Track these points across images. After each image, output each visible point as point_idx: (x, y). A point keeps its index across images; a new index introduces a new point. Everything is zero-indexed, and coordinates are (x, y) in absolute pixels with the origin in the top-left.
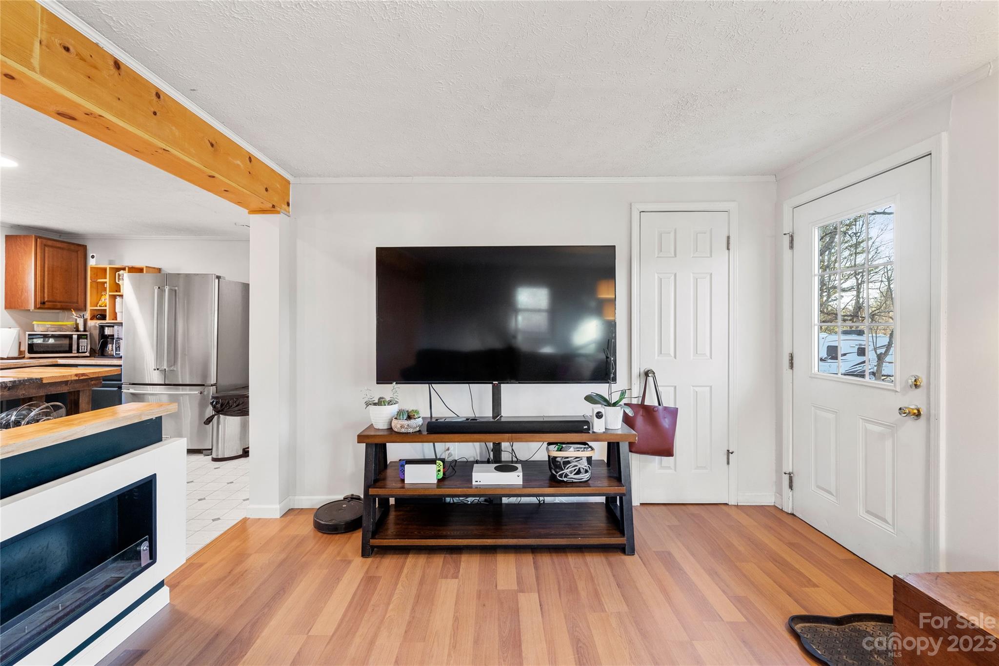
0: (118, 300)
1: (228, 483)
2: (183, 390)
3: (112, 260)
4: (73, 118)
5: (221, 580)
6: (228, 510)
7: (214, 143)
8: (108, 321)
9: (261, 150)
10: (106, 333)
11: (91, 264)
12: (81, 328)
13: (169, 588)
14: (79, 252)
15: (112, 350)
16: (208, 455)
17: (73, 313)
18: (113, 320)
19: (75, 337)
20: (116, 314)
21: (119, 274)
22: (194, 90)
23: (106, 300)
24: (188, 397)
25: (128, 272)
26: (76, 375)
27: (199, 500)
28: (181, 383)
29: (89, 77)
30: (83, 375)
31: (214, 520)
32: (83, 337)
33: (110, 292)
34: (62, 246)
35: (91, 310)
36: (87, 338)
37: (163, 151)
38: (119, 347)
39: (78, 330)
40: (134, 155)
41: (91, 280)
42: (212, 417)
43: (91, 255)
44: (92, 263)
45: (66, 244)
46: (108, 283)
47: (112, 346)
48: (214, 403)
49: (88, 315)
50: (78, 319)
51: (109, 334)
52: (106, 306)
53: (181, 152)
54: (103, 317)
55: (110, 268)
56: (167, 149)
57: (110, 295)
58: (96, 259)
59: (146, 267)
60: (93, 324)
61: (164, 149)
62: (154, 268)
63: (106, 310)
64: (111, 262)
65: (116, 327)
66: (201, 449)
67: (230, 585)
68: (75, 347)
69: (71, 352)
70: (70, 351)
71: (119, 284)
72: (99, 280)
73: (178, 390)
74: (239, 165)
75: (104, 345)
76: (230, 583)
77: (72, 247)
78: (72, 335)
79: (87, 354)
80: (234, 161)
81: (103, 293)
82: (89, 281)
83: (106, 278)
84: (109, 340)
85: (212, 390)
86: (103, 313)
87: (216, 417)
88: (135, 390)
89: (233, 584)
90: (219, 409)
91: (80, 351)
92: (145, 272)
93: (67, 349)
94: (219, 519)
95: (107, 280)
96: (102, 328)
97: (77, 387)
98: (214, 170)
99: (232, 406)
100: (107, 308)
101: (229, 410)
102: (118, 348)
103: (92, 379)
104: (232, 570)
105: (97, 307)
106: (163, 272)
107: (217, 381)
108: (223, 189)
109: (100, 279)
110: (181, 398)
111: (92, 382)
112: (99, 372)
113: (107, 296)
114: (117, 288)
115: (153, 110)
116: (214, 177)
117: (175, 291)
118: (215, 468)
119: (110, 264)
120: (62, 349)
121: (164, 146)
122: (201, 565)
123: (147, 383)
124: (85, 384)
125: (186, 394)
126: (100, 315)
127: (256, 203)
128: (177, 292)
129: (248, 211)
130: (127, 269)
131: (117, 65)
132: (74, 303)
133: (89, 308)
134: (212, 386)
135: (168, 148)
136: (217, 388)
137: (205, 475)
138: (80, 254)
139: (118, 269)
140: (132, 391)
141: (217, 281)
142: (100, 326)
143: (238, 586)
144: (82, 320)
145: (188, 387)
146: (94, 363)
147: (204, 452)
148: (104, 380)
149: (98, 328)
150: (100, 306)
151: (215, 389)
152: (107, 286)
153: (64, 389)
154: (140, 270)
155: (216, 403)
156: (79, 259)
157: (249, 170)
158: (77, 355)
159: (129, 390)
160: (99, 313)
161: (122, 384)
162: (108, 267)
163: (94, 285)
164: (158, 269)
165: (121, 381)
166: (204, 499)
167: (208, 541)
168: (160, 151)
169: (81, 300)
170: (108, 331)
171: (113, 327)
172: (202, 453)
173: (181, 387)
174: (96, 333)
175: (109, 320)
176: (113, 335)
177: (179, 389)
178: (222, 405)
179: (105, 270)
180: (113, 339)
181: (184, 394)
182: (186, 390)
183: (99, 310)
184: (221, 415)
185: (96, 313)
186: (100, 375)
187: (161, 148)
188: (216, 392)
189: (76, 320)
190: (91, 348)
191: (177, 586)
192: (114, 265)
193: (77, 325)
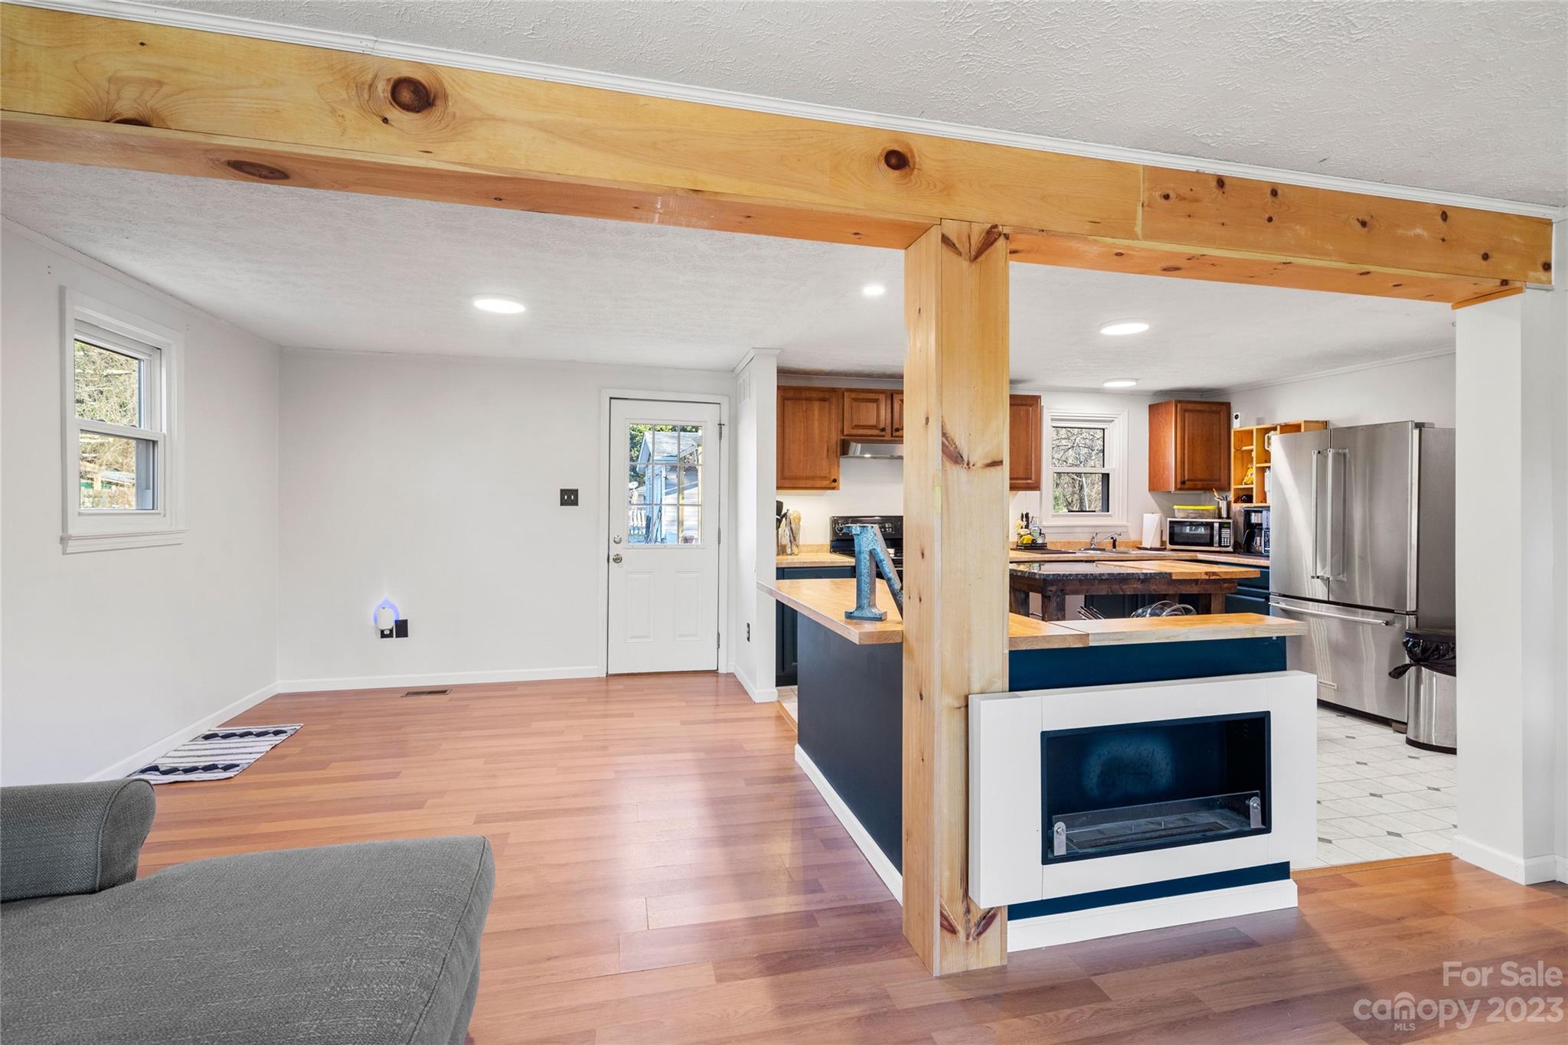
0: (1267, 473)
1: (1429, 788)
2: (1363, 615)
3: (1261, 418)
4: (1177, 269)
5: (1381, 921)
6: (1419, 830)
7: (1367, 219)
8: (1254, 504)
9: (1466, 190)
10: (1253, 521)
11: (1234, 427)
12: (1224, 514)
13: (1296, 886)
14: (1221, 413)
15: (1261, 545)
16: (1403, 733)
17: (1216, 494)
18: (1261, 502)
19: (1216, 525)
20: (1265, 493)
21: (1268, 437)
22: (1325, 160)
23: (1252, 475)
24: (1370, 627)
25: (1281, 433)
26: (1207, 573)
27: (1372, 795)
28: (1359, 603)
29: (1189, 216)
30: (1214, 574)
31: (1389, 833)
32: (1225, 526)
33: (1257, 463)
34: (1203, 408)
35: (1235, 489)
36: (1229, 528)
37: (1283, 265)
38: (1268, 541)
39: (1220, 517)
40: (1252, 283)
41: (1235, 448)
42: (1406, 668)
43: (1235, 414)
44: (1236, 425)
45: (1206, 405)
46: (1255, 450)
47: (1261, 540)
48: (1411, 643)
49: (1231, 497)
50: (1221, 502)
51: (1256, 522)
52: (1252, 484)
53: (1310, 256)
54: (1249, 499)
55: (1257, 429)
56: (1288, 261)
57: (1257, 468)
58: (1241, 421)
59: (1305, 422)
60: (1238, 507)
61: (1284, 263)
62: (1317, 422)
63: (1252, 488)
64: (1259, 421)
65: (1264, 512)
66: (1390, 719)
67: (1394, 936)
68: (1216, 538)
69: (1212, 546)
70: (1211, 544)
71: (1268, 451)
72: (1244, 448)
73: (1355, 614)
74: (1419, 235)
75: (1250, 538)
76: (1396, 934)
77: (1214, 408)
78: (1213, 522)
79: (1230, 549)
80: (1408, 233)
81: (1250, 466)
82: (1233, 450)
83: (1252, 445)
84: (1256, 530)
85: (1410, 621)
86: (1249, 493)
87: (1413, 669)
88: (1287, 605)
89: (1400, 938)
90: (1420, 656)
91: (1223, 545)
92: (1303, 430)
93: (1208, 540)
94: (1399, 835)
95: (1254, 447)
96: (1248, 514)
97: (1209, 589)
98: (1367, 263)
99: (1444, 656)
100: (1254, 486)
101: (1439, 661)
102: (1267, 543)
103: (1225, 581)
104: (1403, 918)
105: (1242, 484)
106: (1331, 427)
107: (1417, 608)
108: (1391, 284)
109: (1245, 446)
110: (1360, 627)
111: (1226, 585)
112: (1233, 572)
113: (1254, 470)
114: (1266, 456)
115: (1267, 216)
116: (1368, 273)
117: (1345, 455)
118: (1409, 757)
119: (1258, 424)
120: (1202, 541)
121: (1284, 259)
122: (1354, 885)
123: (1307, 596)
124: (1218, 586)
125: (1369, 623)
126: (1246, 496)
127: (1466, 288)
128: (1348, 456)
129: (1450, 304)
130: (1278, 428)
131: (1221, 182)
132: (1216, 480)
133: (1233, 487)
134: (1408, 614)
135: (1289, 259)
136: (1417, 619)
137: (1389, 761)
138: (1223, 415)
139: (1268, 430)
140: (1283, 605)
141: (1416, 432)
142: (1245, 511)
143: (1410, 946)
144: (1225, 502)
145: (1372, 612)
146: (1236, 562)
147: (1394, 724)
148: (1240, 585)
149: (1243, 514)
150: (1246, 484)
151: (1415, 620)
152: (1254, 454)
153: (1194, 590)
154: (1297, 428)
155: (1414, 645)
156: (1222, 423)
157: (1441, 236)
158: (1218, 549)
159: (1278, 603)
160: (1245, 494)
161: (1270, 594)
162: (1254, 428)
163: (1239, 455)
164: (1323, 422)
165: (1268, 589)
166: (1381, 796)
167: (1373, 858)
168: (1280, 267)
169: (1224, 478)
170: (1255, 519)
171: (1261, 512)
172: (1391, 726)
173: (1360, 610)
174: (1241, 520)
175: (1257, 503)
176: (1261, 524)
177: (1358, 613)
178: (1424, 651)
179: (1251, 432)
180: (1262, 529)
181: (1363, 623)
182: (1368, 616)
183: (1244, 489)
184: (1423, 668)
185: (1241, 494)
186: (1234, 577)
187: (1280, 263)
188: (1417, 626)
189: (1219, 503)
190: (1235, 542)
191: (1312, 892)
192: (1263, 424)
193: (1219, 509)
